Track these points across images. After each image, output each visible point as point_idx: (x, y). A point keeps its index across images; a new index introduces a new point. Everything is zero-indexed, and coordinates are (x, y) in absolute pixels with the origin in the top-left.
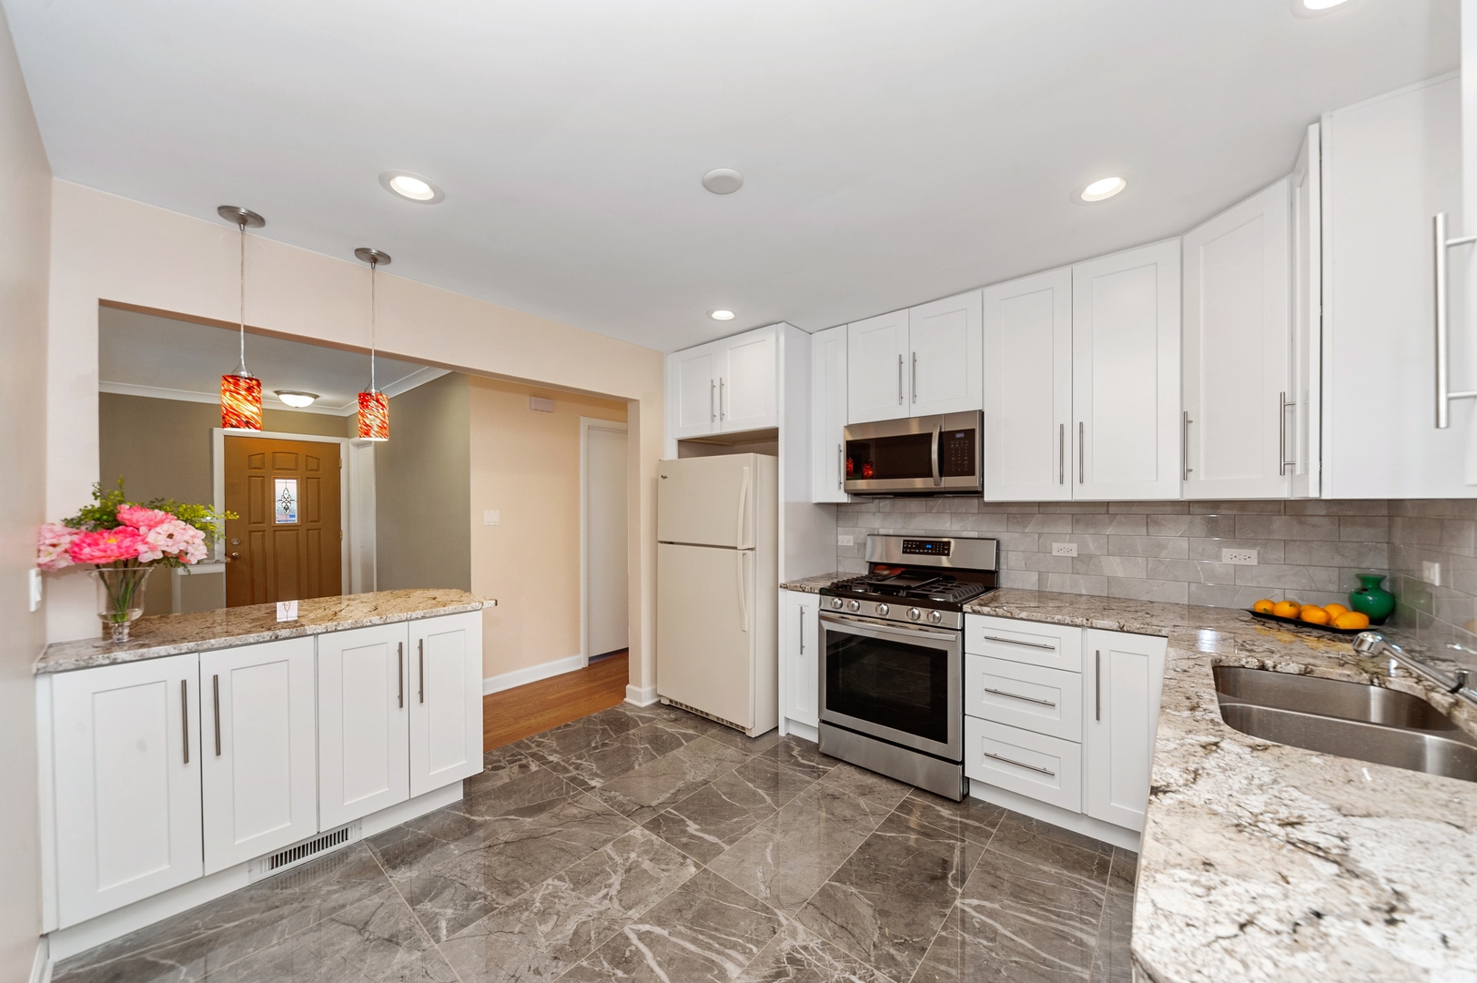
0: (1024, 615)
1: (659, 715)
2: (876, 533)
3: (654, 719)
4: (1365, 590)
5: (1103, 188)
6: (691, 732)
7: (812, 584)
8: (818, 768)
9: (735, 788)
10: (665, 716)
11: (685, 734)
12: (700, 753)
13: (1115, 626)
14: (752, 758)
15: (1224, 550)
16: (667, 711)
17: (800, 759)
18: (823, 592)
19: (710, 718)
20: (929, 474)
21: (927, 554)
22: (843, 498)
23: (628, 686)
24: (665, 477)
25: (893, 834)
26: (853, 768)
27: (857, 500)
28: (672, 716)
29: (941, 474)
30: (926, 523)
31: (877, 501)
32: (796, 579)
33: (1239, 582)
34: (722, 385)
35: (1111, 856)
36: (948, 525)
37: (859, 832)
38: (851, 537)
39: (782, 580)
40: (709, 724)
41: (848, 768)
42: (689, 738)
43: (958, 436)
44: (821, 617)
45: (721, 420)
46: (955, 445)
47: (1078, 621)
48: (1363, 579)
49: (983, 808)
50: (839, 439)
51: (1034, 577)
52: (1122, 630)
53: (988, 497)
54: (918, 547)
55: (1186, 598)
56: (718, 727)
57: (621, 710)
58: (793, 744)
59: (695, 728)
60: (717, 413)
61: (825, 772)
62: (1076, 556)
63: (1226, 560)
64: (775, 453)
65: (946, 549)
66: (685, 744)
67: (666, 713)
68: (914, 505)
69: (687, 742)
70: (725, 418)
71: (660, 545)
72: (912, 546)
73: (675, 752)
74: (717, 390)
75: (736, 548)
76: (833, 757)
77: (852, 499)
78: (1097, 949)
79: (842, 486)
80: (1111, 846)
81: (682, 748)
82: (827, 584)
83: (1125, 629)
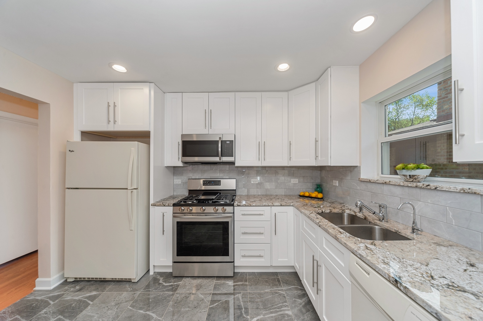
0: (254, 205)
1: (67, 290)
2: (191, 178)
3: (63, 294)
4: (318, 188)
5: (283, 67)
6: (94, 293)
7: (168, 202)
8: (174, 285)
9: (132, 318)
10: (72, 289)
11: (90, 296)
12: (103, 305)
13: (280, 205)
14: (138, 294)
15: (292, 179)
16: (73, 285)
17: (164, 284)
18: (174, 205)
19: (106, 280)
20: (217, 156)
21: (212, 185)
22: (180, 164)
23: (37, 280)
24: (72, 151)
25: (217, 304)
26: (189, 278)
27: (186, 165)
28: (78, 287)
29: (222, 156)
30: (211, 174)
31: (191, 166)
32: (158, 200)
33: (295, 188)
34: (115, 106)
35: (278, 276)
36: (219, 174)
37: (204, 310)
38: (180, 180)
39: (152, 202)
40: (106, 283)
41: (187, 279)
42: (92, 298)
43: (228, 142)
44: (174, 217)
45: (115, 123)
46: (226, 145)
47: (270, 204)
48: (317, 185)
49: (240, 275)
50: (179, 140)
51: (246, 190)
52: (281, 206)
53: (236, 165)
54: (209, 183)
55: (284, 193)
56: (113, 283)
57: (32, 298)
58: (159, 277)
59: (96, 290)
60: (112, 119)
61: (178, 286)
62: (258, 183)
63: (292, 182)
64: (148, 143)
65: (219, 183)
66: (91, 303)
67: (72, 287)
68: (206, 167)
69: (92, 301)
70: (116, 123)
71: (67, 190)
72: (206, 183)
73: (84, 312)
74: (111, 109)
75: (127, 189)
76: (179, 277)
77: (183, 165)
78: (292, 315)
79: (180, 159)
80: (277, 272)
81: (89, 307)
82: (175, 201)
83: (282, 205)
